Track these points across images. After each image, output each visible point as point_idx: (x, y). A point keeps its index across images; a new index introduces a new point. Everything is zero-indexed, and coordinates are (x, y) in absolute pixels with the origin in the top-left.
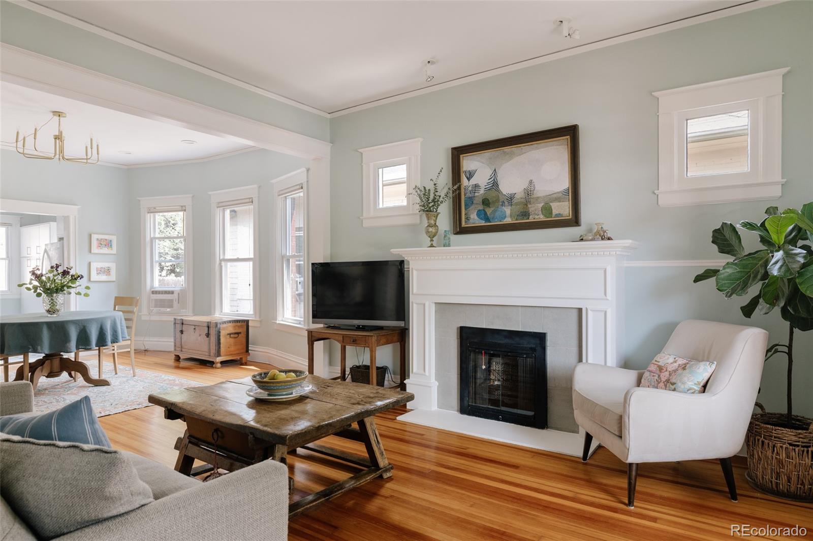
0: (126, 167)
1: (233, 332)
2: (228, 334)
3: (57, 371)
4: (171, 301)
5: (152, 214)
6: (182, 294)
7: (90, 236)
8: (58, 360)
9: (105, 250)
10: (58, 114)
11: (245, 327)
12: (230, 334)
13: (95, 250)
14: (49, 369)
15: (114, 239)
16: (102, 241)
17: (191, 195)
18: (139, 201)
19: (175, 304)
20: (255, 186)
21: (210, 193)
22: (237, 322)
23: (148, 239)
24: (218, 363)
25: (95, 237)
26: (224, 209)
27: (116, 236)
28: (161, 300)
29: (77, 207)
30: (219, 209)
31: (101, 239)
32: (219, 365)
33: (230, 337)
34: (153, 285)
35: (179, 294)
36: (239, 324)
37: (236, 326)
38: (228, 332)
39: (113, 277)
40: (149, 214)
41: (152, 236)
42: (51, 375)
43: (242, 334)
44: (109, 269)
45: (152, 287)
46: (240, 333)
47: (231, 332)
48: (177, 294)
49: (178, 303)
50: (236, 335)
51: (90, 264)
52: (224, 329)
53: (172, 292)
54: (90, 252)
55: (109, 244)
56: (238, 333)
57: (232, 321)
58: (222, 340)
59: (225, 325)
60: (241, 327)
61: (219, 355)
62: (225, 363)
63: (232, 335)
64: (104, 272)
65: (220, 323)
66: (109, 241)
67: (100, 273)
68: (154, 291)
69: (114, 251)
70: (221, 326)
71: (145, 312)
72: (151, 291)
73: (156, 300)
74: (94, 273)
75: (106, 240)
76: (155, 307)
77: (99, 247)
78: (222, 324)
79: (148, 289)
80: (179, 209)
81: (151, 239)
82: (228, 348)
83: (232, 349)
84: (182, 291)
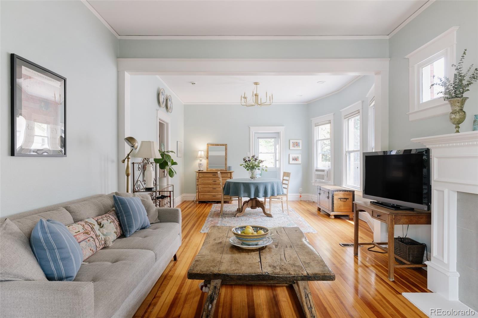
0: (306, 103)
1: (343, 197)
2: (339, 199)
3: (255, 206)
4: (323, 175)
5: (317, 127)
6: (328, 172)
7: (290, 141)
8: (255, 201)
9: (296, 148)
10: (256, 84)
11: (352, 195)
12: (341, 199)
13: (291, 148)
14: (251, 205)
15: (300, 142)
16: (295, 143)
17: (332, 114)
18: (311, 120)
19: (325, 177)
20: (360, 101)
21: (340, 111)
22: (346, 192)
23: (315, 141)
24: (332, 215)
25: (291, 141)
26: (348, 119)
27: (301, 140)
28: (320, 175)
29: (284, 127)
30: (345, 120)
32: (333, 217)
35: (327, 172)
36: (346, 193)
37: (345, 194)
38: (339, 197)
39: (299, 162)
40: (316, 127)
41: (317, 139)
42: (252, 207)
43: (349, 199)
44: (298, 158)
45: (317, 167)
46: (348, 199)
49: (327, 177)
50: (345, 200)
51: (289, 155)
52: (336, 195)
53: (323, 171)
54: (289, 149)
55: (297, 144)
56: (346, 199)
57: (343, 190)
58: (335, 202)
59: (337, 193)
60: (349, 195)
61: (333, 211)
62: (337, 217)
63: (341, 200)
64: (296, 159)
65: (334, 191)
66: (298, 143)
67: (294, 160)
68: (317, 170)
69: (300, 148)
70: (335, 193)
71: (313, 181)
72: (316, 170)
73: (317, 174)
74: (291, 159)
75: (297, 142)
76: (317, 179)
77: (294, 146)
78: (336, 192)
79: (315, 168)
80: (328, 122)
81: (317, 141)
82: (340, 207)
83: (342, 208)
84: (329, 170)
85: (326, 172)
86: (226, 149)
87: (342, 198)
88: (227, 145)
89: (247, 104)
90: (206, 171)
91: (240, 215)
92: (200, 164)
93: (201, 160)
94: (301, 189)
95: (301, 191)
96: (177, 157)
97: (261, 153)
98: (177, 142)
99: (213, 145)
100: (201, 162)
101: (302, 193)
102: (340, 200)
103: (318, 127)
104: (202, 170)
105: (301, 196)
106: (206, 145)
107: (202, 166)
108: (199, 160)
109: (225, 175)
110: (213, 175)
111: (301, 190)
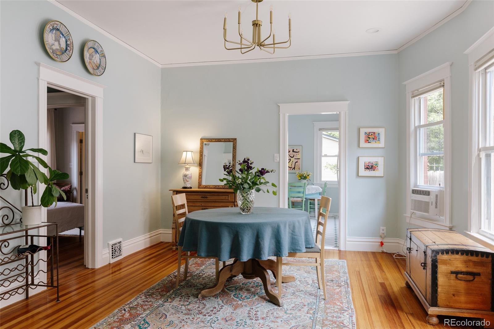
0: (396, 52)
1: (464, 270)
2: (452, 273)
3: (251, 272)
4: (427, 204)
6: (439, 197)
7: (359, 130)
9: (373, 144)
11: (490, 265)
12: (456, 273)
13: (363, 144)
14: (242, 270)
15: (382, 132)
16: (370, 134)
18: (405, 85)
19: (432, 208)
22: (473, 255)
23: (412, 128)
24: (432, 316)
25: (363, 131)
27: (384, 129)
28: (420, 202)
29: (347, 102)
30: (477, 72)
31: (369, 133)
32: (435, 320)
33: (456, 278)
34: (417, 184)
35: (437, 196)
36: (474, 258)
37: (470, 261)
38: (453, 269)
39: (380, 172)
40: (413, 99)
41: (416, 125)
43: (481, 276)
44: (377, 164)
46: (479, 274)
47: (459, 269)
48: (435, 196)
49: (436, 207)
50: (470, 277)
51: (358, 158)
52: (444, 262)
53: (427, 193)
54: (359, 147)
56: (474, 275)
57: (463, 251)
58: (441, 280)
59: (445, 257)
60: (481, 264)
61: (435, 303)
63: (460, 276)
64: (370, 167)
65: (436, 252)
66: (377, 135)
67: (367, 168)
68: (416, 190)
69: (382, 144)
70: (440, 257)
71: (408, 214)
72: (413, 190)
73: (415, 200)
74: (362, 167)
75: (374, 133)
76: (414, 209)
77: (367, 141)
78: (443, 253)
79: (412, 187)
80: (439, 85)
81: (416, 128)
82: (454, 295)
83: (463, 298)
84: (441, 191)
85: (432, 198)
86: (234, 148)
87: (461, 273)
88: (236, 139)
89: (243, 46)
90: (197, 189)
91: (210, 292)
92: (185, 176)
93: (187, 169)
94: (385, 228)
95: (383, 233)
96: (135, 162)
97: (326, 156)
98: (135, 134)
99: (211, 140)
100: (187, 173)
101: (385, 237)
102: (456, 276)
103: (418, 97)
104: (188, 186)
105: (382, 244)
106: (200, 139)
107: (188, 180)
108: (185, 169)
109: (224, 197)
110: (202, 197)
111: (383, 230)
